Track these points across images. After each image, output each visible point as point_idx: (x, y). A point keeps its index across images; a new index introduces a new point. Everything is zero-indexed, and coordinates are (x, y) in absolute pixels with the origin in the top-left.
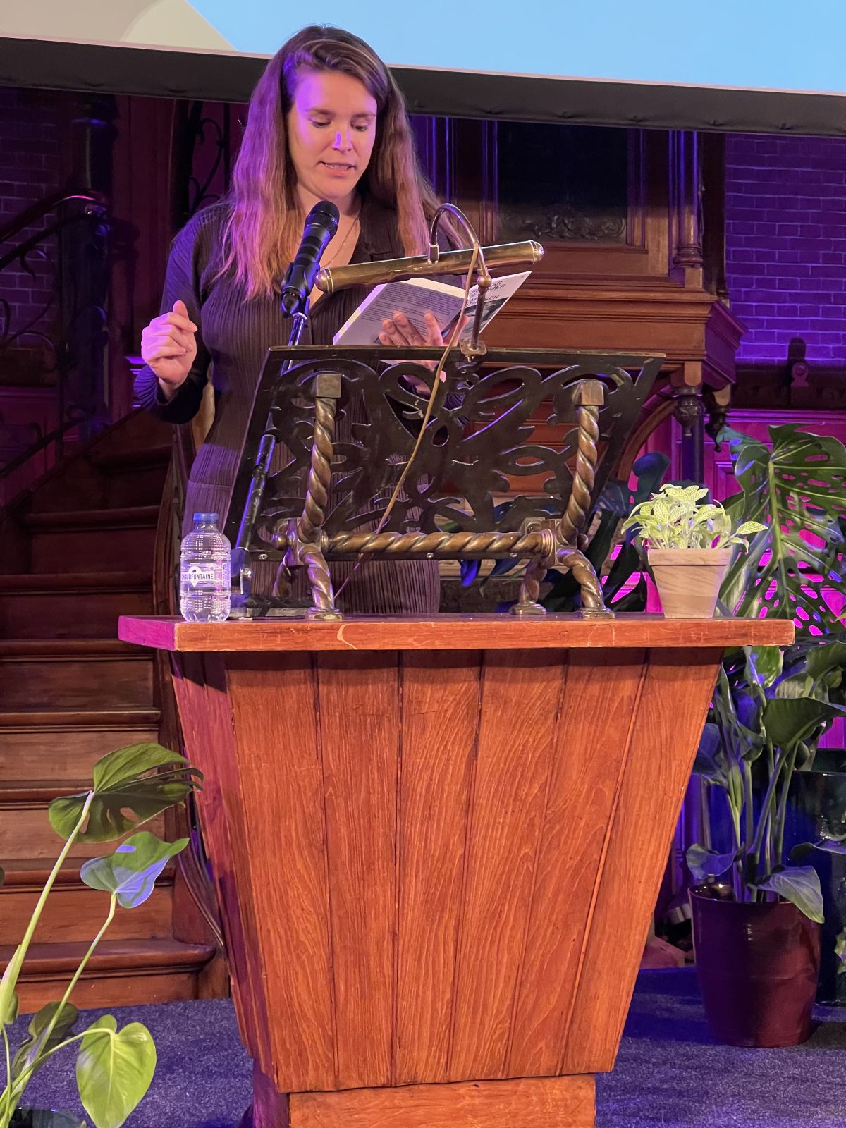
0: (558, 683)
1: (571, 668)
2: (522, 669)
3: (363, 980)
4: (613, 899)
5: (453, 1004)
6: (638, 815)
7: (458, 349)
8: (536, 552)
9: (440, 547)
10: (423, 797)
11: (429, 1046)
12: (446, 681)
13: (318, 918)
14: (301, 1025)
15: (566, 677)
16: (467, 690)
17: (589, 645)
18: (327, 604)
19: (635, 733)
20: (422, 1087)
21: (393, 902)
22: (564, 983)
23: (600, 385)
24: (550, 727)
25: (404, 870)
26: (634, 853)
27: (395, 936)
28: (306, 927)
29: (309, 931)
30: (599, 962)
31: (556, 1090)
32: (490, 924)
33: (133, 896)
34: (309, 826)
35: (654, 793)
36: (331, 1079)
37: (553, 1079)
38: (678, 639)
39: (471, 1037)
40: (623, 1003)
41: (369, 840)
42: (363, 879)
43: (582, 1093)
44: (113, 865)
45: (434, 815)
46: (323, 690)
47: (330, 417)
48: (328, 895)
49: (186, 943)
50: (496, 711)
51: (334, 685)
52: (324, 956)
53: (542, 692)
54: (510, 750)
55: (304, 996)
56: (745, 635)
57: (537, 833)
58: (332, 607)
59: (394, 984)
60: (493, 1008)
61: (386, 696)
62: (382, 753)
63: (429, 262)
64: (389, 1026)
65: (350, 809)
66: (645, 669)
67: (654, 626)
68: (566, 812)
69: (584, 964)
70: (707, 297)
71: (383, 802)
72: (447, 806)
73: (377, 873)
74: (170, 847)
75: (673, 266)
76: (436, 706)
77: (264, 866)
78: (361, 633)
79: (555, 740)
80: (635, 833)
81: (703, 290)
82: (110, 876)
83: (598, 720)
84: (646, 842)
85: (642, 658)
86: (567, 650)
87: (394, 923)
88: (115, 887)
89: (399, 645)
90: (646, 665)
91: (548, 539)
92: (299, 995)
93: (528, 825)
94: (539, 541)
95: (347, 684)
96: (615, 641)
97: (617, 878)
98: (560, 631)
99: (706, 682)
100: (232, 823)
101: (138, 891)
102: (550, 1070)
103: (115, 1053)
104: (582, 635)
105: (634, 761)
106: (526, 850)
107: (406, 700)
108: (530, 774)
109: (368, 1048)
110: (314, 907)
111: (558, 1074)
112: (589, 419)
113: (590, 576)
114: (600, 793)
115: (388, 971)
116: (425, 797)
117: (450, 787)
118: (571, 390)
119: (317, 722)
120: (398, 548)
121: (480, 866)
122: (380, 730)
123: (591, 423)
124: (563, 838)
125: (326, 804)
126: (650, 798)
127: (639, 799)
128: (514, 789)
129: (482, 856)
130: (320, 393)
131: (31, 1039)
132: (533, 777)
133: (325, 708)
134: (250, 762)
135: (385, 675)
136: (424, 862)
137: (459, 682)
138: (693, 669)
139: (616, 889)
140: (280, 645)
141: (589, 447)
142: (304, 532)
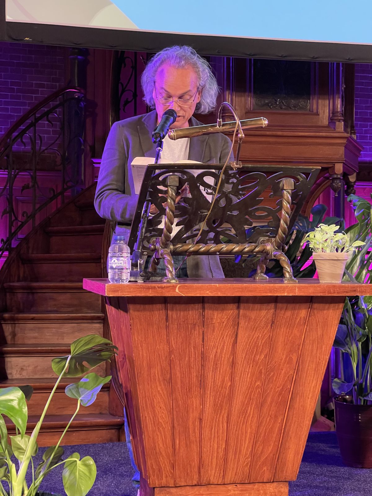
0: (272, 311)
1: (278, 304)
2: (257, 305)
3: (186, 439)
4: (296, 406)
5: (226, 450)
6: (308, 369)
7: (229, 165)
8: (264, 252)
9: (222, 250)
10: (213, 359)
11: (215, 468)
12: (223, 310)
13: (167, 413)
14: (160, 458)
15: (276, 308)
16: (233, 313)
17: (286, 294)
18: (172, 275)
19: (306, 333)
20: (212, 486)
21: (200, 405)
22: (275, 441)
23: (292, 181)
24: (269, 330)
25: (205, 391)
26: (306, 385)
27: (201, 420)
28: (162, 416)
29: (163, 416)
30: (290, 433)
31: (271, 488)
32: (242, 415)
33: (87, 401)
34: (163, 372)
35: (315, 359)
36: (172, 481)
37: (270, 483)
38: (325, 292)
39: (234, 464)
40: (301, 451)
41: (189, 377)
42: (187, 395)
43: (282, 490)
44: (79, 387)
45: (218, 368)
46: (170, 313)
47: (174, 194)
48: (171, 402)
49: (115, 416)
50: (245, 322)
51: (175, 311)
52: (170, 428)
53: (265, 315)
54: (251, 340)
55: (161, 445)
56: (355, 291)
57: (263, 376)
58: (174, 277)
59: (200, 441)
60: (244, 451)
61: (197, 316)
62: (195, 341)
63: (218, 127)
64: (198, 459)
65: (181, 365)
66: (311, 305)
67: (315, 287)
68: (276, 367)
69: (284, 434)
70: (346, 135)
71: (196, 362)
72: (223, 364)
73: (193, 393)
74: (104, 379)
75: (330, 121)
76: (219, 320)
77: (144, 389)
78: (186, 289)
79: (271, 336)
80: (306, 376)
81: (343, 132)
82: (78, 392)
83: (290, 327)
84: (311, 380)
85: (310, 300)
86: (277, 297)
87: (200, 415)
88: (80, 397)
89: (203, 294)
90: (311, 303)
91: (269, 247)
92: (159, 445)
93: (259, 372)
94: (265, 247)
95: (180, 311)
96: (297, 293)
97: (298, 396)
98: (273, 288)
99: (338, 311)
100: (130, 370)
101: (89, 399)
102: (268, 479)
103: (79, 469)
104: (282, 290)
105: (306, 345)
106: (259, 383)
107: (206, 318)
108: (260, 350)
109: (189, 469)
110: (166, 407)
111: (272, 481)
112: (287, 195)
113: (287, 264)
114: (291, 359)
115: (197, 435)
116: (214, 359)
117: (225, 356)
118: (279, 183)
119: (167, 327)
120: (204, 251)
121: (238, 390)
122: (194, 330)
123: (288, 197)
124: (275, 378)
125: (171, 363)
126: (313, 361)
127: (308, 362)
128: (253, 357)
129: (239, 386)
130: (169, 184)
131: (44, 462)
132: (261, 352)
133: (171, 321)
134: (138, 344)
135: (197, 306)
136: (214, 388)
137: (229, 310)
138: (332, 305)
139: (298, 401)
140: (151, 294)
141: (287, 207)
142: (163, 243)
